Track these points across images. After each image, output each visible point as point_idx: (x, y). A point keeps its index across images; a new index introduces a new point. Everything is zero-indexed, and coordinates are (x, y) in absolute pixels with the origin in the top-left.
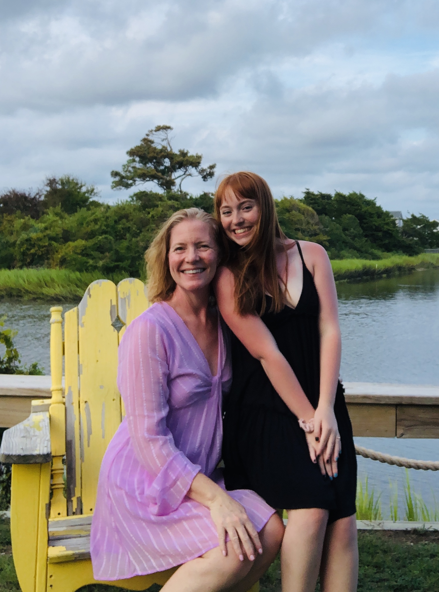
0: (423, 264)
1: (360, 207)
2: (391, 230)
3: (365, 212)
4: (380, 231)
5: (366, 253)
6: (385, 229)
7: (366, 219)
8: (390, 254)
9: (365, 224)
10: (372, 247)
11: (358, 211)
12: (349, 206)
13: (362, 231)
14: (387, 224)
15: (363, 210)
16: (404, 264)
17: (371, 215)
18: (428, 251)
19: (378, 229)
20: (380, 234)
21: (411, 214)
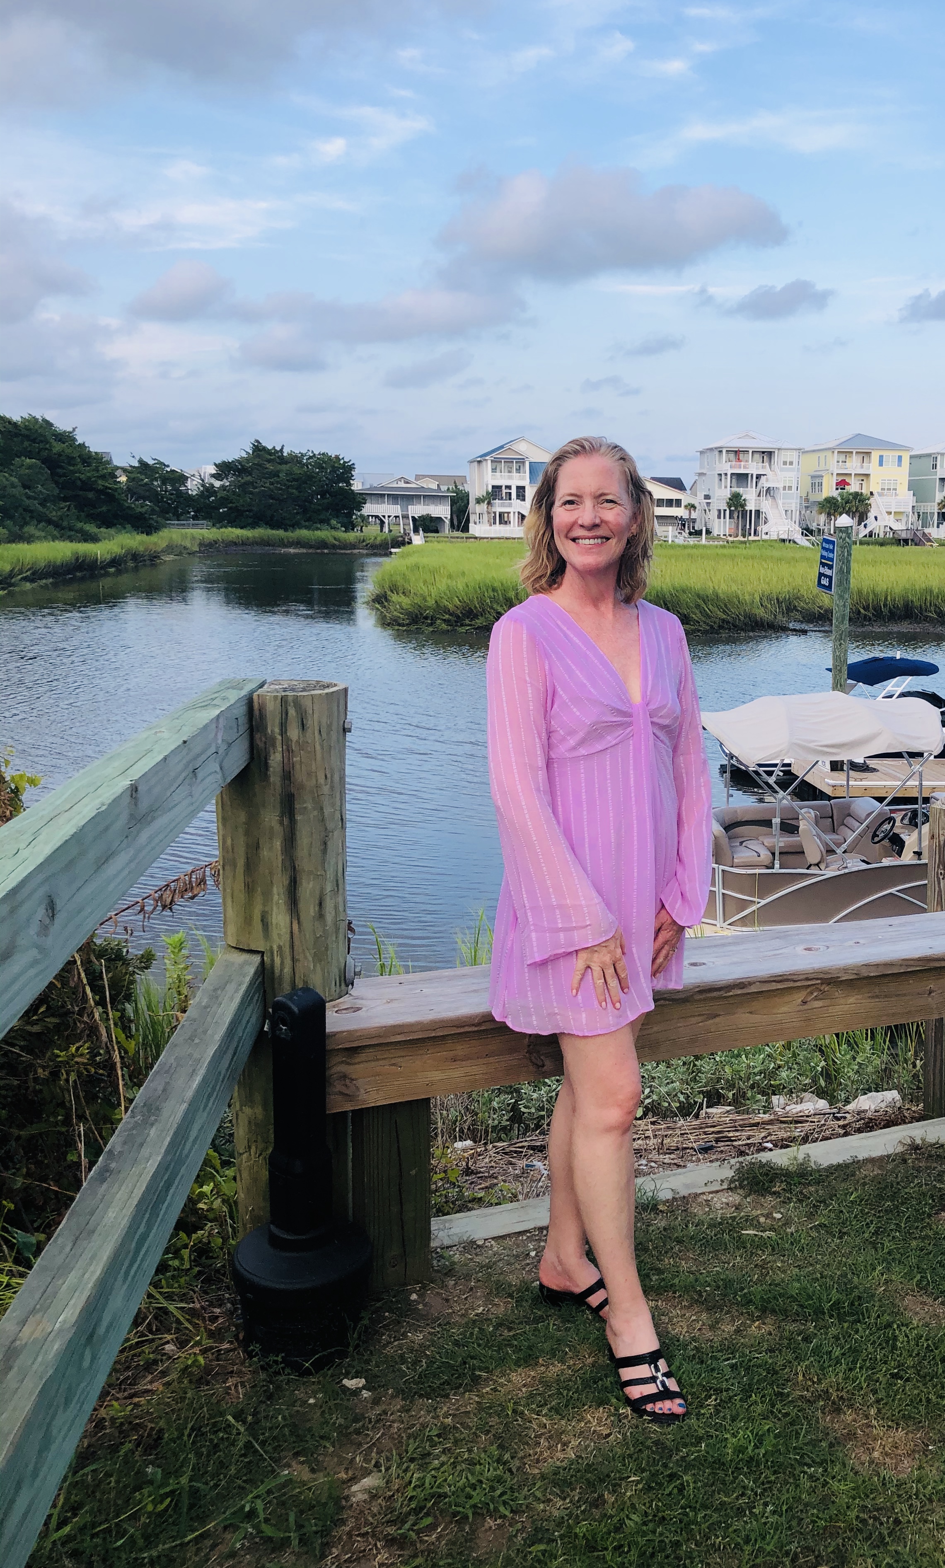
0: (170, 549)
1: (48, 446)
2: (110, 488)
3: (60, 455)
4: (91, 489)
5: (71, 529)
6: (100, 487)
7: (62, 467)
8: (112, 531)
9: (60, 476)
10: (79, 519)
11: (45, 454)
12: (26, 443)
13: (56, 491)
14: (103, 477)
15: (55, 451)
16: (141, 549)
17: (71, 460)
18: (174, 524)
19: (87, 485)
20: (91, 495)
21: (138, 458)
